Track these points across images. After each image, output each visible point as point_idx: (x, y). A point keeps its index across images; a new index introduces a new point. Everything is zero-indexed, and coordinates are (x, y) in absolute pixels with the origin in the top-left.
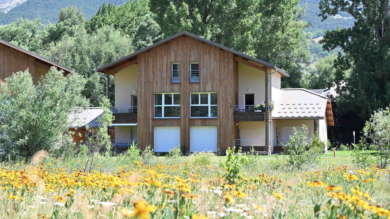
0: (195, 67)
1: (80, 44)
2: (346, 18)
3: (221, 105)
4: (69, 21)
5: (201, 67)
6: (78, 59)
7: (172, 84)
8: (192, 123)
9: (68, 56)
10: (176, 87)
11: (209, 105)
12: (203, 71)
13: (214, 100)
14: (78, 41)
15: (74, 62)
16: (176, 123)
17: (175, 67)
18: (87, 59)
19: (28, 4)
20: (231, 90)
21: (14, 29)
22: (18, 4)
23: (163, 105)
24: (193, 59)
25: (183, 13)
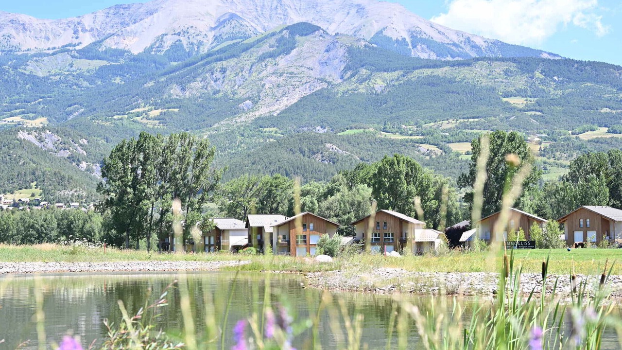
0: (385, 223)
1: (344, 197)
2: (614, 112)
3: (395, 237)
4: (337, 183)
5: (387, 223)
6: (342, 205)
7: (377, 229)
8: (384, 244)
9: (337, 204)
10: (378, 231)
11: (391, 237)
12: (388, 225)
13: (392, 235)
14: (343, 196)
15: (341, 207)
16: (379, 244)
17: (378, 223)
18: (347, 205)
19: (296, 106)
20: (398, 231)
21: (309, 188)
22: (286, 106)
23: (374, 237)
24: (385, 220)
25: (385, 198)
